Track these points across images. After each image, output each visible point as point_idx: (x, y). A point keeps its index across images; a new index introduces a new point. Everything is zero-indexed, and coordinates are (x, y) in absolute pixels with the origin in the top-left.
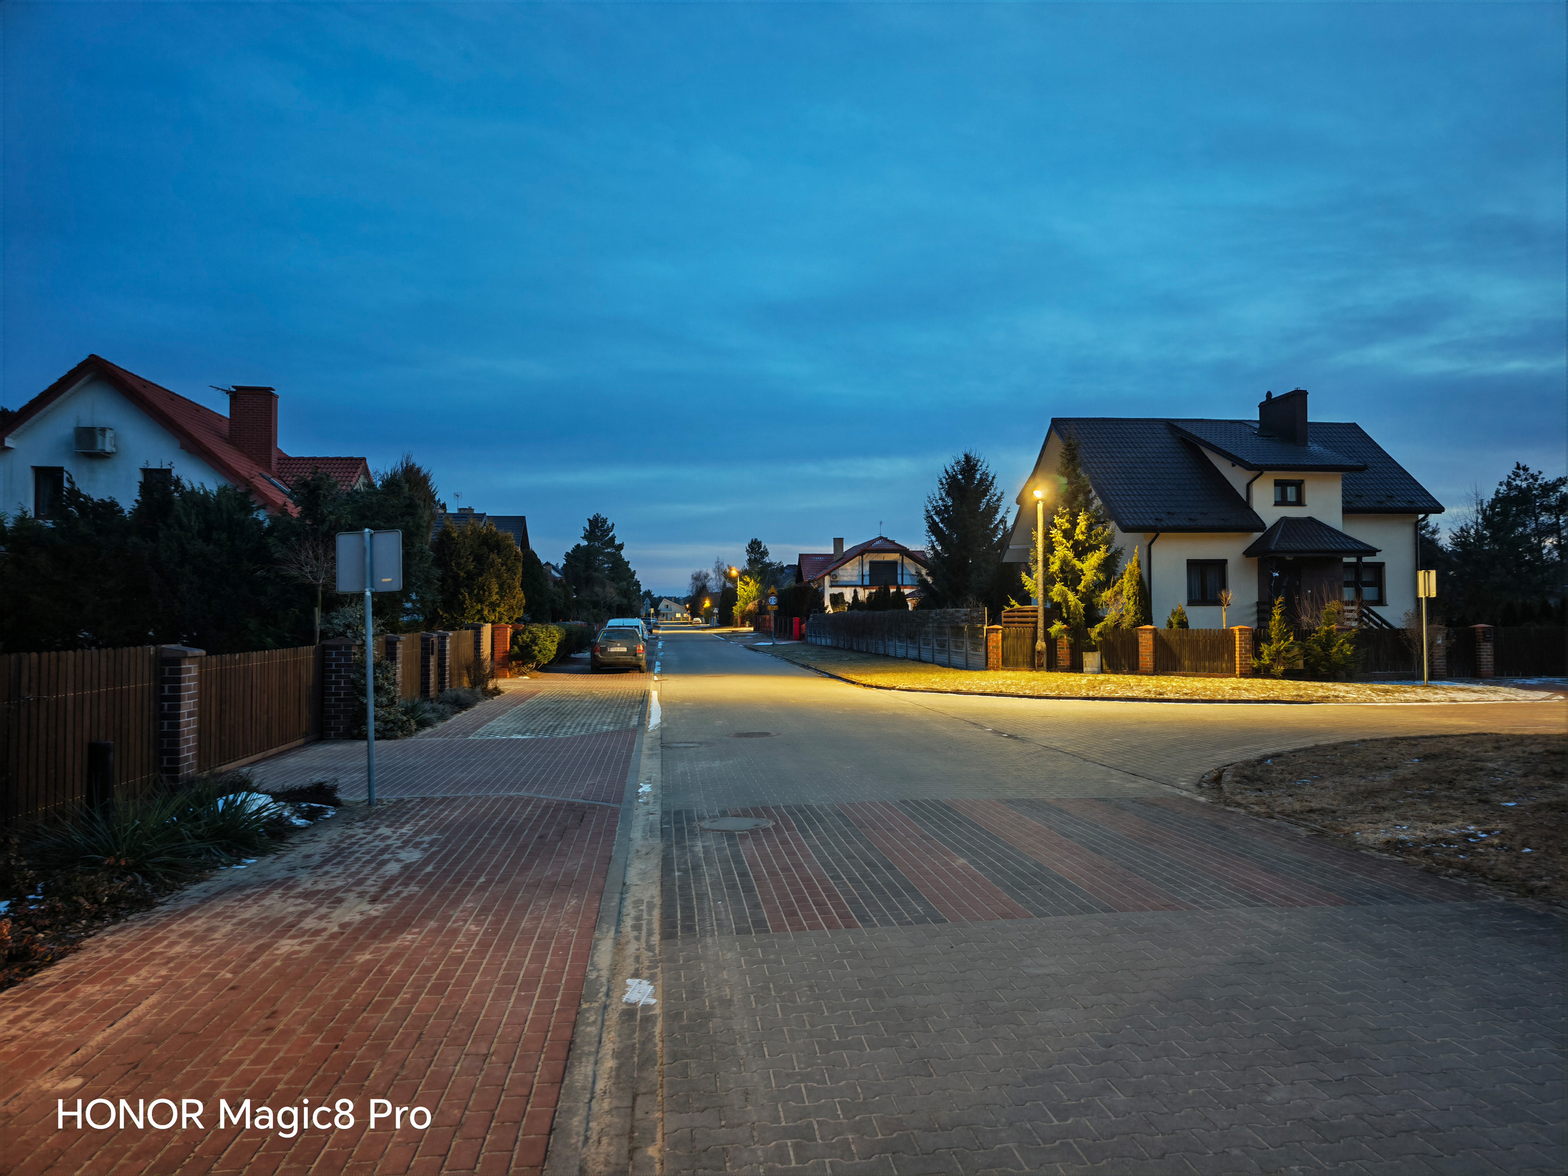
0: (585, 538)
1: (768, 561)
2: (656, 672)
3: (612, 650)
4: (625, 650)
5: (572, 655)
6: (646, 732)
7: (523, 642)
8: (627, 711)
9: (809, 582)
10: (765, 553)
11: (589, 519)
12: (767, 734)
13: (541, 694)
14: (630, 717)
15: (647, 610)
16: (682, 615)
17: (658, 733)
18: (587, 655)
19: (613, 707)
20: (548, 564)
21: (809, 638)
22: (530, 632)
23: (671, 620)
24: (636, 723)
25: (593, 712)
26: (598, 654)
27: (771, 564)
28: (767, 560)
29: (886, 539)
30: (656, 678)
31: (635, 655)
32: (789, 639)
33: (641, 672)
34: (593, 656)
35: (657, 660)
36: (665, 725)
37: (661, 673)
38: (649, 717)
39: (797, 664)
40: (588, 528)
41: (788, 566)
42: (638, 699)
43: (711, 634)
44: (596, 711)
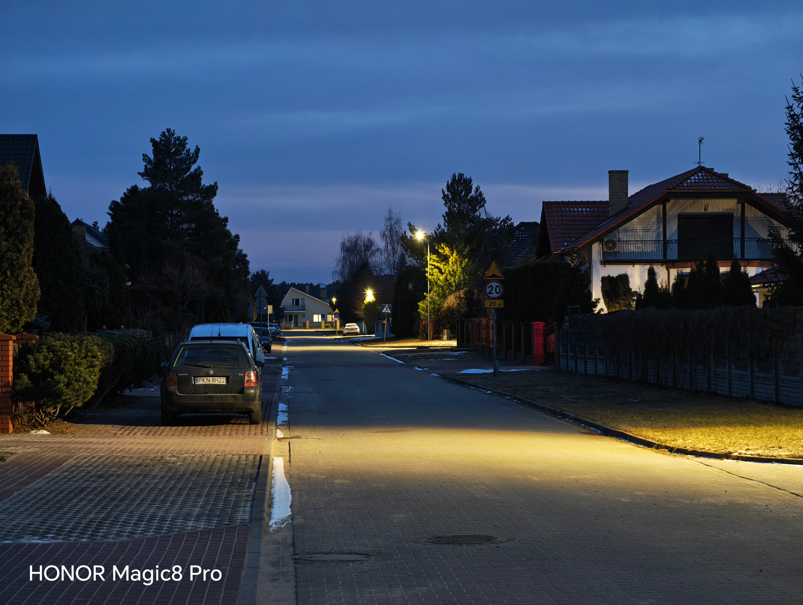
0: (146, 174)
1: (483, 216)
2: (279, 422)
3: (201, 381)
4: (222, 381)
5: (127, 392)
6: (267, 532)
7: (38, 367)
8: (229, 493)
9: (563, 255)
10: (479, 200)
11: (153, 140)
12: (489, 539)
13: (71, 461)
14: (236, 505)
15: (260, 308)
16: (323, 317)
17: (288, 534)
18: (154, 391)
19: (204, 486)
20: (78, 222)
21: (563, 362)
22: (49, 349)
23: (304, 326)
24: (247, 517)
25: (168, 495)
26: (173, 388)
27: (490, 222)
28: (482, 214)
29: (710, 171)
30: (280, 434)
31: (242, 391)
32: (524, 363)
33: (253, 422)
34: (166, 393)
35: (280, 400)
36: (299, 520)
37: (289, 424)
38: (271, 506)
39: (542, 409)
40: (152, 156)
41: (522, 224)
42: (249, 471)
43: (379, 352)
44: (174, 493)
